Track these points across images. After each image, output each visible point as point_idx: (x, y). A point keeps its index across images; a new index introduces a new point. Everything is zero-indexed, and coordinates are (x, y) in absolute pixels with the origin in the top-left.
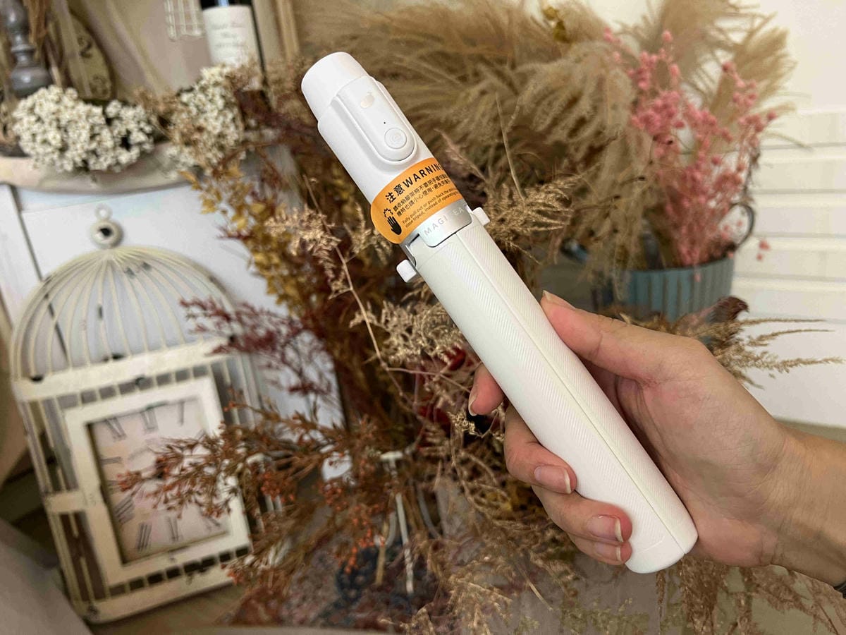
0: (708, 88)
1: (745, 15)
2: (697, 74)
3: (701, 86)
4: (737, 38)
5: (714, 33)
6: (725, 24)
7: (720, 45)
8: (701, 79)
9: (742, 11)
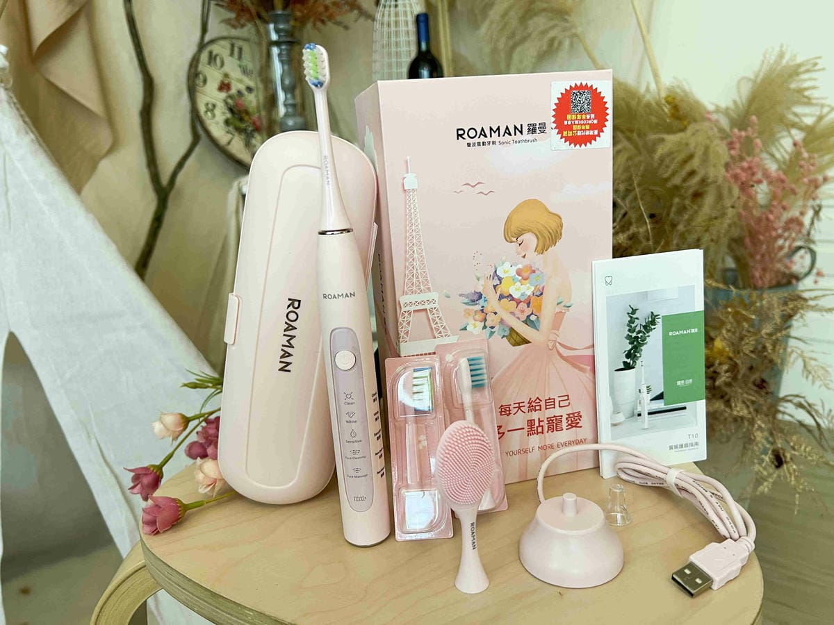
0: (783, 157)
1: (816, 105)
2: (776, 147)
3: (778, 156)
4: (809, 121)
5: (791, 117)
6: (799, 110)
7: (794, 125)
8: (778, 150)
9: (814, 101)
